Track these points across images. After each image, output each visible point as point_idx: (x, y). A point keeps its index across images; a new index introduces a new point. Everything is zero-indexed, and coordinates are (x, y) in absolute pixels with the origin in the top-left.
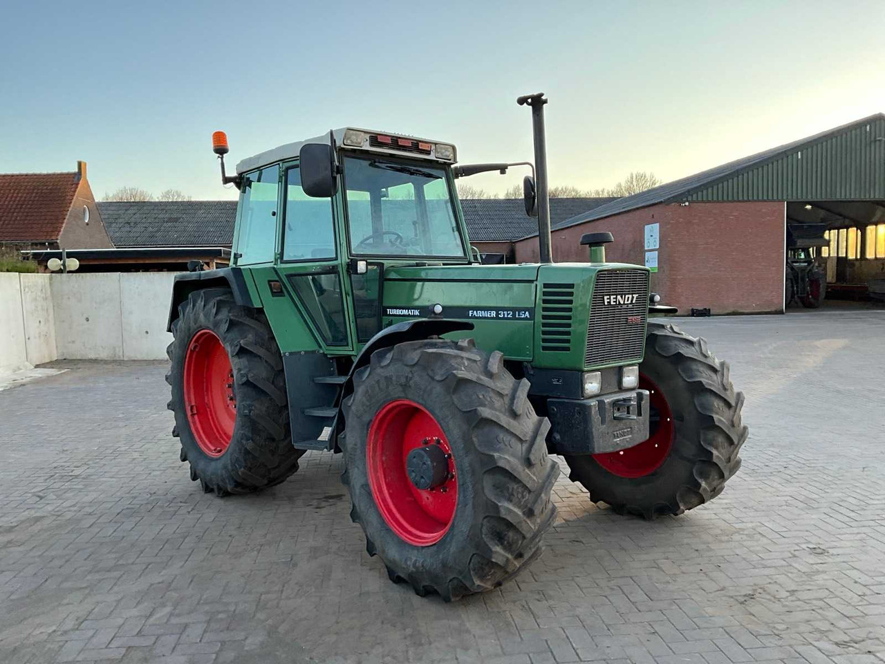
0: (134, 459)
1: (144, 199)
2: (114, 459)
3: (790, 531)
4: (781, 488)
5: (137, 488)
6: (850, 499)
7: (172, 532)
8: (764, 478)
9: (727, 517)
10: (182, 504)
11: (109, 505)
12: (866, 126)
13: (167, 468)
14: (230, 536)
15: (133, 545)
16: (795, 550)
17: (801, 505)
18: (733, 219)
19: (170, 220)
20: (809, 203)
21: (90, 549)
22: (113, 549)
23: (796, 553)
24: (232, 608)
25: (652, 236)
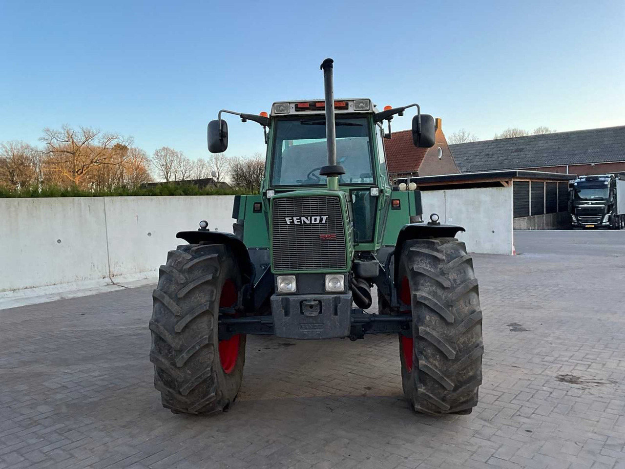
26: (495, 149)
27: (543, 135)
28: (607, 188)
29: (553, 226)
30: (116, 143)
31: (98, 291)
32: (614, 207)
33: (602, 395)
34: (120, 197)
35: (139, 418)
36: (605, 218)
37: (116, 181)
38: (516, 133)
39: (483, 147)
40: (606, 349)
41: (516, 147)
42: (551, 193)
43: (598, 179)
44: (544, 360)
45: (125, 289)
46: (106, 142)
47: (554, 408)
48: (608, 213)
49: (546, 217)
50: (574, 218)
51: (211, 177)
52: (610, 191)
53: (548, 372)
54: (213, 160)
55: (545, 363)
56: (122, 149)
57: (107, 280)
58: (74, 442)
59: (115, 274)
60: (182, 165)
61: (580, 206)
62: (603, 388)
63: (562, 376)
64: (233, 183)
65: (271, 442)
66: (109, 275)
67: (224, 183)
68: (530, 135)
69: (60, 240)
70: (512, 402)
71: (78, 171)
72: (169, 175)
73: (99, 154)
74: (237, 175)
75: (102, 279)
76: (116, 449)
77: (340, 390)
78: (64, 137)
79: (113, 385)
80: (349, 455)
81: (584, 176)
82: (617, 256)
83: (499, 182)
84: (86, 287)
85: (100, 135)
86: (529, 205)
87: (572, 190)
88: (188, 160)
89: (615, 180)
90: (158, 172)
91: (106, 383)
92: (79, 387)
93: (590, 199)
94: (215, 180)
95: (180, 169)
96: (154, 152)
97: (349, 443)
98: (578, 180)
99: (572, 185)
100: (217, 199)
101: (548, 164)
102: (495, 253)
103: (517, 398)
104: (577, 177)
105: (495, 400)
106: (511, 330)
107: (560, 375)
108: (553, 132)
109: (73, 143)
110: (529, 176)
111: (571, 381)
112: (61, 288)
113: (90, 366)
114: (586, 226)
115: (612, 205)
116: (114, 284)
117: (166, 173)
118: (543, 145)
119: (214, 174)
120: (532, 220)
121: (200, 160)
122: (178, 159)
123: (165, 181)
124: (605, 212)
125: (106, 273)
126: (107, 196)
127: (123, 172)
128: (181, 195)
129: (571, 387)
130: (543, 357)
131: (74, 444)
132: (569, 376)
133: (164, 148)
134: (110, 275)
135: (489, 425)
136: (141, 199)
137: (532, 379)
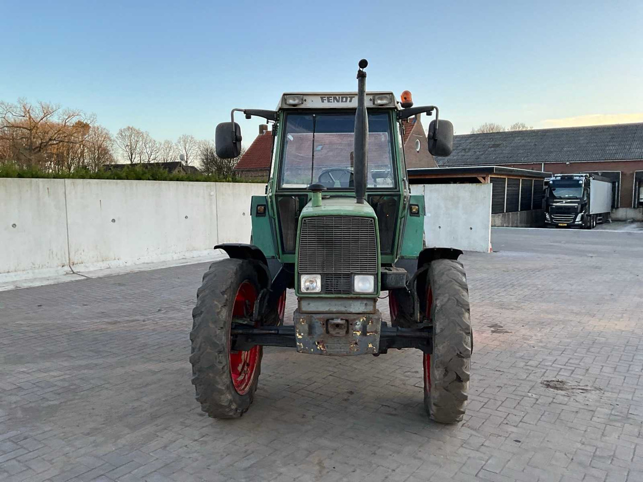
26: (473, 143)
27: (519, 131)
28: (582, 187)
29: (527, 224)
30: (77, 120)
31: (56, 281)
32: (587, 206)
33: (587, 403)
34: (82, 180)
35: (104, 424)
36: (578, 217)
37: (76, 161)
38: (493, 128)
39: (460, 141)
40: (588, 353)
41: (493, 143)
42: (526, 190)
43: (572, 178)
44: (528, 364)
45: (87, 279)
46: (67, 119)
47: (542, 416)
48: (581, 212)
49: (520, 214)
50: (547, 216)
51: (179, 160)
52: (584, 190)
53: (531, 377)
54: (182, 142)
55: (528, 367)
56: (84, 127)
57: (67, 268)
58: (30, 452)
59: (76, 262)
60: (148, 146)
61: (554, 204)
62: (588, 395)
63: (548, 381)
64: (203, 167)
65: (249, 452)
66: (68, 264)
67: (193, 167)
68: (506, 130)
69: (15, 224)
70: (498, 409)
71: (35, 149)
72: (133, 156)
73: (59, 131)
74: (207, 159)
75: (60, 268)
76: (78, 460)
77: (321, 394)
78: (20, 112)
79: (74, 387)
80: (334, 468)
81: (559, 175)
82: (592, 257)
83: (476, 178)
84: (44, 276)
85: (60, 111)
86: (504, 201)
87: (547, 188)
88: (154, 141)
89: (589, 180)
90: (121, 152)
91: (66, 384)
92: (36, 389)
93: (565, 197)
94: (184, 163)
95: (145, 151)
96: (118, 132)
97: (333, 454)
98: (553, 178)
99: (547, 183)
100: (188, 185)
101: (523, 160)
102: (472, 250)
103: (504, 404)
104: (552, 176)
105: (481, 406)
106: (493, 332)
107: (545, 381)
108: (530, 129)
109: (30, 119)
110: (505, 173)
111: (556, 388)
112: (15, 276)
113: (48, 364)
114: (559, 225)
115: (586, 204)
116: (74, 273)
117: (130, 154)
118: (519, 141)
119: (182, 158)
120: (507, 216)
121: (167, 142)
122: (144, 140)
123: (129, 162)
124: (578, 211)
125: (66, 261)
126: (68, 178)
127: (83, 151)
128: (149, 180)
129: (557, 394)
130: (526, 361)
131: (31, 453)
132: (553, 382)
133: (129, 127)
134: (69, 262)
135: (477, 434)
136: (105, 182)
137: (518, 385)
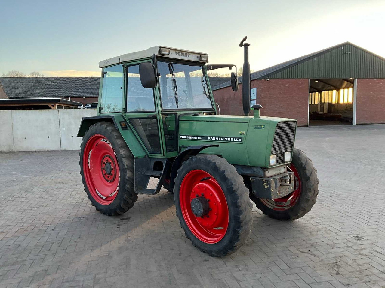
0: (22, 202)
1: (21, 76)
2: (12, 202)
3: (343, 228)
4: (332, 207)
5: (25, 217)
6: (364, 212)
7: (45, 241)
8: (323, 202)
9: (312, 222)
10: (48, 225)
11: (11, 227)
12: (342, 47)
13: (40, 206)
14: (75, 242)
15: (25, 250)
16: (348, 238)
17: (343, 215)
18: (287, 87)
19: (34, 86)
20: (317, 80)
21: (2, 253)
22: (14, 252)
23: (349, 240)
24: (81, 284)
25: (253, 94)
81: (89, 104)
101: (57, 95)
